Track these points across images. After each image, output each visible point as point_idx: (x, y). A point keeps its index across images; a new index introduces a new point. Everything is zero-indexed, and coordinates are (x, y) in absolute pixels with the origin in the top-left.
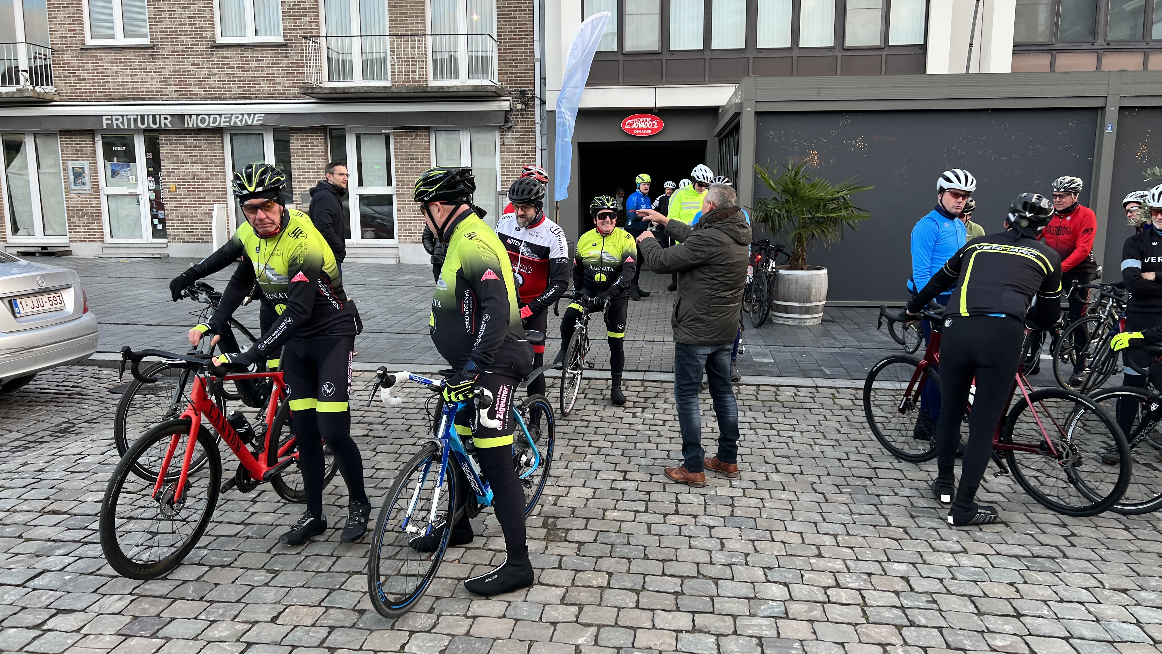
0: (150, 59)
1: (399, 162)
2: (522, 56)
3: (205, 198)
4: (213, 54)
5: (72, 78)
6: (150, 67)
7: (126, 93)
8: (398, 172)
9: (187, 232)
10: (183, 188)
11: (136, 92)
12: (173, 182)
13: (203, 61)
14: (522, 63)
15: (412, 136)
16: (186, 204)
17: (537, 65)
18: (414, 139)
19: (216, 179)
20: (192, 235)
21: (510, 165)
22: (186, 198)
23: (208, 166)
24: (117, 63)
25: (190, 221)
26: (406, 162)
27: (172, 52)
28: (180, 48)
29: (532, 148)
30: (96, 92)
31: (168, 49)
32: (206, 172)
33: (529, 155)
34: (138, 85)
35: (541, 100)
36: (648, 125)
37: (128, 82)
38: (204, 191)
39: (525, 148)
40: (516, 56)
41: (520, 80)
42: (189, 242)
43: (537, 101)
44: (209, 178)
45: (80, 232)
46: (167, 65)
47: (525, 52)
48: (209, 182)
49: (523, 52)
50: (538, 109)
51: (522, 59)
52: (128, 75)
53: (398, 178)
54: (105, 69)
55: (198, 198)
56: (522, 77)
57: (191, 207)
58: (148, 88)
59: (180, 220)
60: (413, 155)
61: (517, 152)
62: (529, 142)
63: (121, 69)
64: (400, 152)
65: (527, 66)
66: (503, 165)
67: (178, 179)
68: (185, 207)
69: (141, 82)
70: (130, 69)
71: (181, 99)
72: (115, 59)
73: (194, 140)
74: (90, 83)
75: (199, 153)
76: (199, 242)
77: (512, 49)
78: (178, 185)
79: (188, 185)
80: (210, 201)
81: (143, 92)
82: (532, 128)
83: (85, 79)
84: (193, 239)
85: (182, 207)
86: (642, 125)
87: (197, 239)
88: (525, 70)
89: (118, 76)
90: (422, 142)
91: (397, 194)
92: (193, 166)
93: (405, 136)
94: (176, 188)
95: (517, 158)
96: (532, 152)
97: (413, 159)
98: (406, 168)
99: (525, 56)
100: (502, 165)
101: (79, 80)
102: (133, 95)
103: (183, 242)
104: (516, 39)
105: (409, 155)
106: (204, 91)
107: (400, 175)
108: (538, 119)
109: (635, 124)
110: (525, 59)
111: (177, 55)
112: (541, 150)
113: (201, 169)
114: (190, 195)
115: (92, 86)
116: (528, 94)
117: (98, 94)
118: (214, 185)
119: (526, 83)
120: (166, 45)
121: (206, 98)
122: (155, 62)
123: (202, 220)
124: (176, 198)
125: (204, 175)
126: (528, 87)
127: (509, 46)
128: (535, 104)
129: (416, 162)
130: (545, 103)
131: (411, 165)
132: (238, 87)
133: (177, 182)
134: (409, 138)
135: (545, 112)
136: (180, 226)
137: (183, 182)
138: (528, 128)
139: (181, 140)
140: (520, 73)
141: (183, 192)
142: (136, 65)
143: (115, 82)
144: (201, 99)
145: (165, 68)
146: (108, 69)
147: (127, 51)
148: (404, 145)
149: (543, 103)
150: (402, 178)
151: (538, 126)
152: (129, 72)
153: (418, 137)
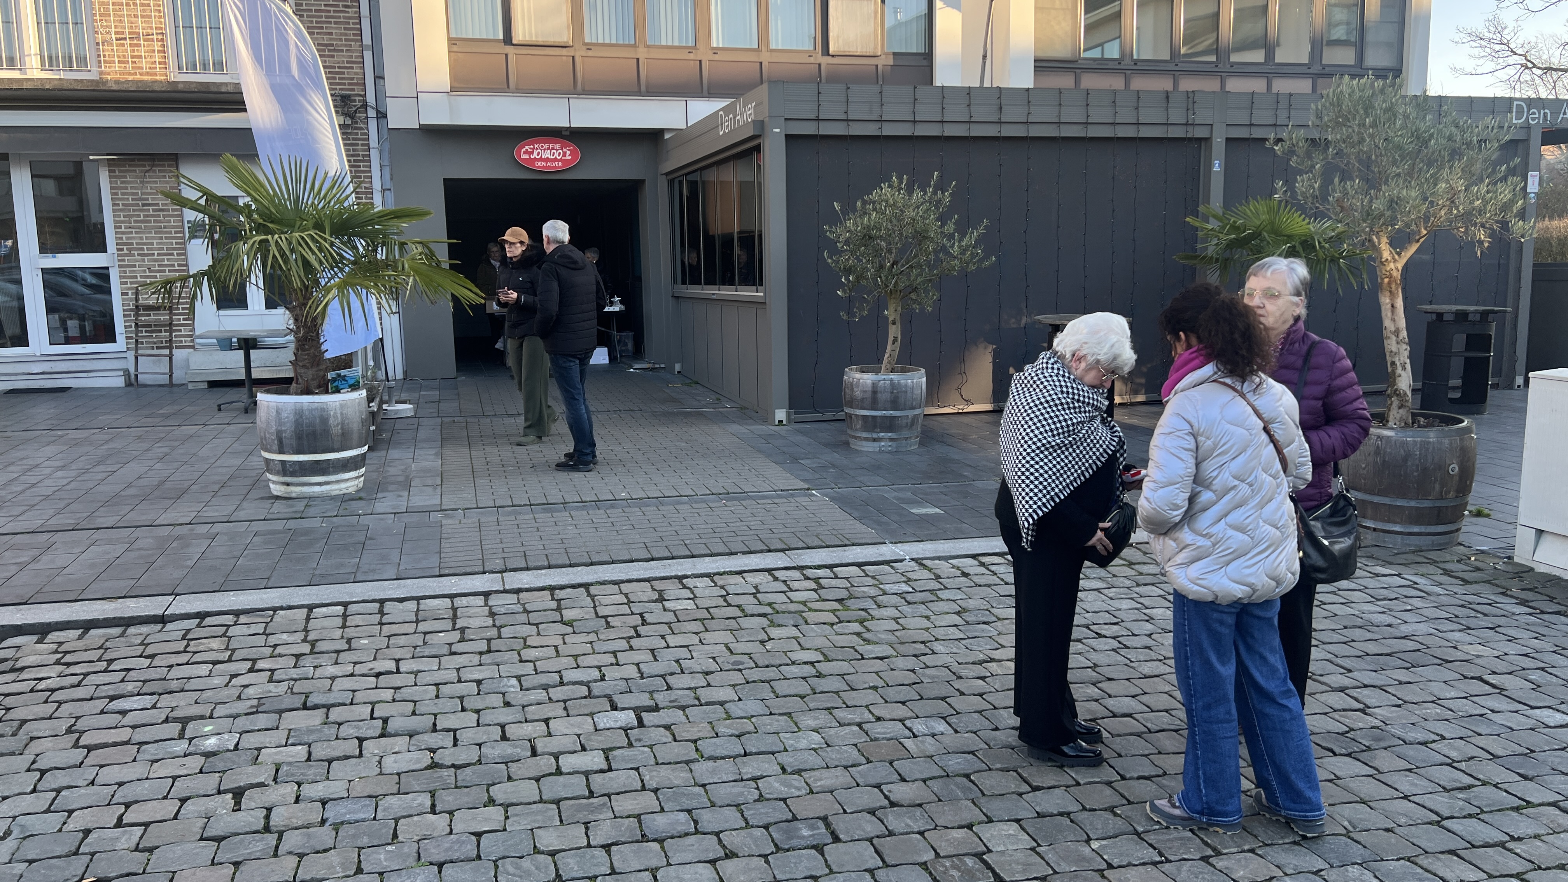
1: (121, 210)
2: (341, 40)
8: (120, 227)
14: (342, 51)
15: (144, 166)
17: (368, 55)
18: (147, 171)
26: (134, 210)
35: (378, 112)
36: (556, 154)
40: (331, 39)
41: (340, 79)
43: (372, 113)
47: (346, 35)
49: (341, 34)
50: (373, 125)
51: (342, 45)
53: (121, 238)
56: (344, 73)
60: (147, 199)
62: (360, 177)
64: (122, 194)
65: (351, 57)
77: (322, 28)
82: (363, 156)
86: (547, 155)
88: (348, 62)
90: (165, 177)
91: (120, 266)
93: (130, 166)
96: (366, 193)
97: (149, 205)
98: (136, 221)
99: (346, 40)
104: (329, 11)
105: (141, 199)
107: (123, 233)
108: (374, 142)
109: (535, 153)
110: (346, 45)
112: (383, 191)
116: (355, 101)
119: (350, 84)
126: (354, 90)
127: (317, 22)
128: (367, 118)
129: (154, 210)
130: (385, 116)
131: (145, 216)
134: (137, 169)
135: (386, 130)
138: (358, 155)
140: (339, 67)
148: (129, 182)
149: (382, 116)
150: (127, 238)
151: (374, 153)
153: (157, 169)
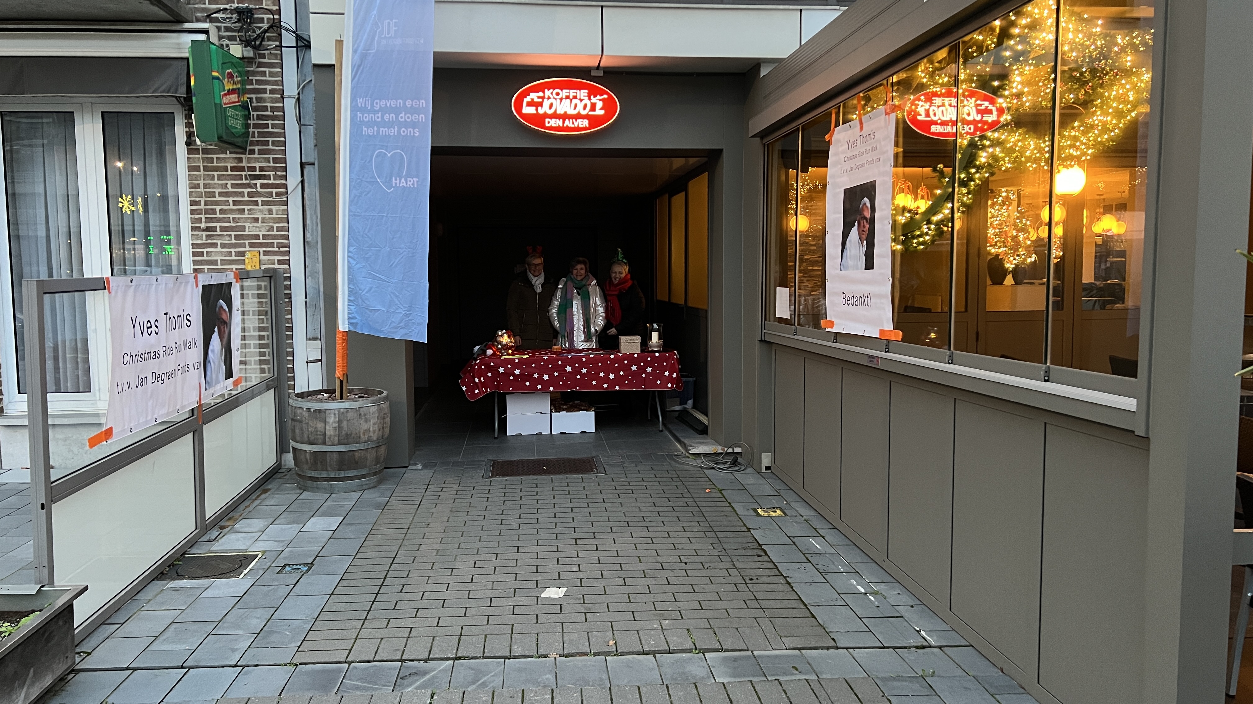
21: (217, 203)
29: (275, 160)
33: (267, 177)
35: (298, 38)
36: (580, 106)
39: (257, 160)
43: (288, 39)
50: (289, 59)
61: (233, 169)
62: (266, 143)
66: (197, 203)
82: (273, 109)
86: (565, 107)
95: (233, 186)
96: (275, 169)
100: (192, 203)
108: (291, 87)
109: (546, 103)
112: (302, 165)
116: (261, 20)
126: (260, 2)
128: (280, 47)
130: (308, 46)
135: (309, 68)
138: (265, 109)
149: (303, 43)
151: (290, 106)
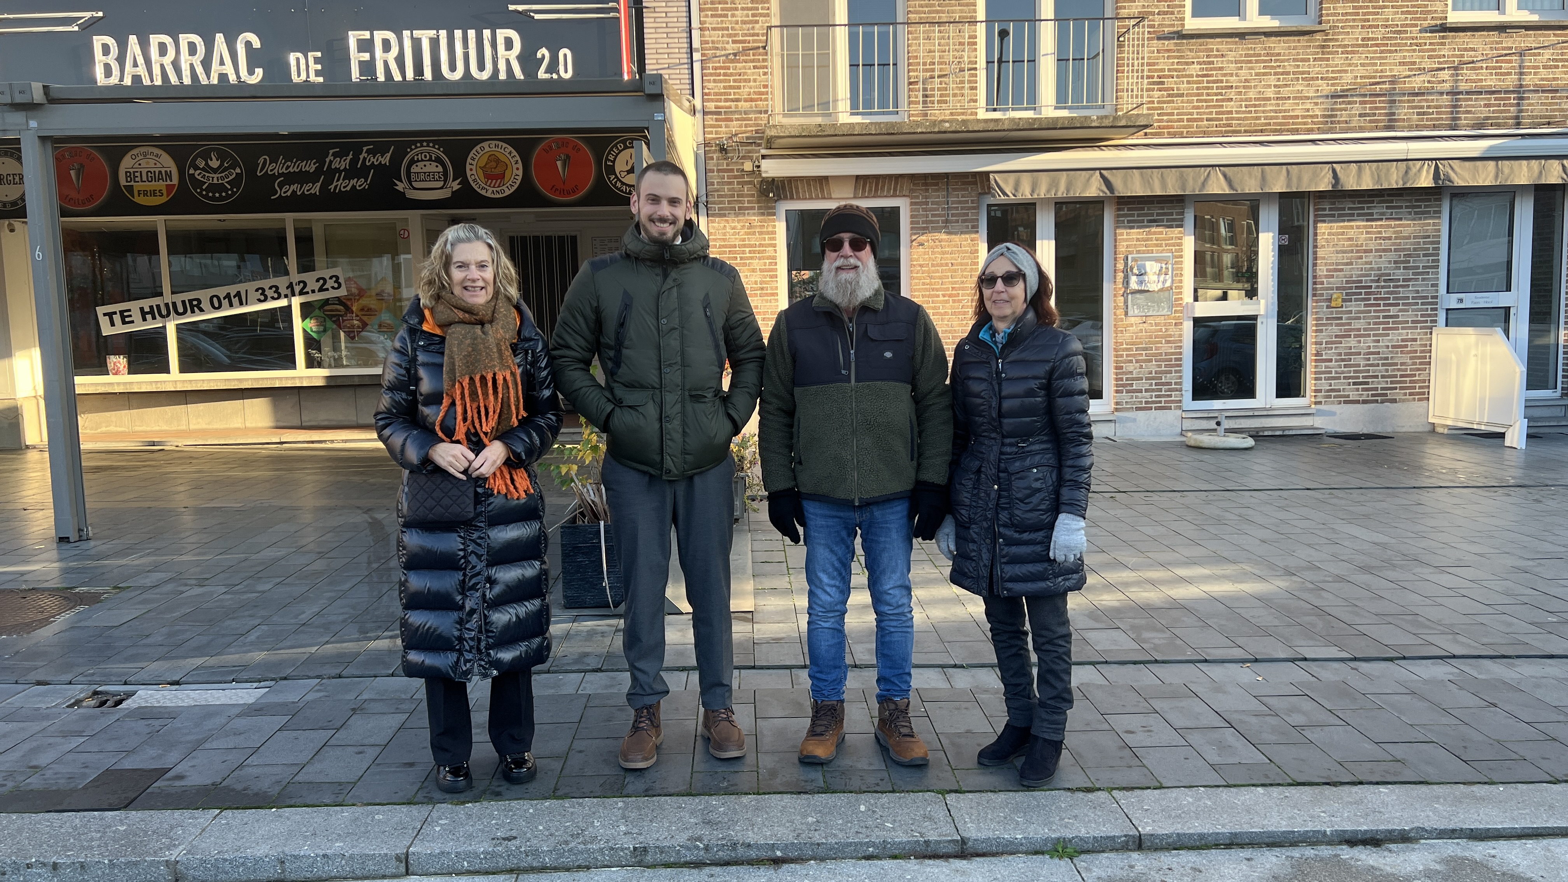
0: (1318, 53)
3: (1397, 316)
4: (1443, 44)
5: (1156, 94)
6: (1316, 69)
7: (1263, 121)
9: (1354, 383)
10: (1356, 300)
11: (1284, 117)
12: (1338, 288)
13: (1423, 57)
16: (1359, 330)
19: (1423, 280)
20: (1364, 390)
22: (1359, 318)
23: (1409, 256)
24: (1250, 62)
25: (1362, 363)
27: (1363, 40)
28: (1379, 33)
30: (1202, 120)
31: (1358, 34)
32: (1405, 268)
34: (1288, 105)
37: (1269, 99)
38: (1398, 305)
42: (1358, 402)
44: (1409, 280)
45: (1141, 391)
46: (1350, 65)
48: (1408, 286)
52: (1269, 86)
54: (1225, 75)
55: (1384, 317)
57: (1369, 335)
58: (1308, 110)
59: (1343, 360)
63: (1257, 74)
67: (1347, 282)
68: (1356, 336)
69: (1295, 98)
70: (1276, 74)
71: (1371, 130)
72: (1247, 55)
73: (1388, 208)
74: (1192, 102)
75: (1395, 232)
76: (1377, 401)
78: (1347, 294)
79: (1366, 293)
80: (1407, 322)
81: (1297, 117)
83: (1182, 95)
84: (1365, 396)
85: (1350, 336)
87: (1373, 395)
89: (1249, 87)
92: (1381, 257)
94: (1344, 300)
101: (1169, 95)
102: (1275, 124)
103: (1345, 402)
106: (1418, 114)
111: (1373, 45)
113: (1395, 262)
114: (1370, 312)
115: (1194, 108)
117: (1205, 122)
118: (1418, 292)
120: (1352, 27)
121: (1418, 127)
122: (1328, 59)
123: (1387, 359)
124: (1341, 318)
125: (1400, 274)
132: (1486, 105)
133: (1344, 288)
136: (1343, 372)
137: (1357, 288)
139: (1363, 208)
141: (1354, 307)
142: (1289, 67)
143: (1241, 100)
144: (1410, 128)
145: (1346, 71)
146: (1232, 75)
147: (1273, 38)
152: (1272, 80)
